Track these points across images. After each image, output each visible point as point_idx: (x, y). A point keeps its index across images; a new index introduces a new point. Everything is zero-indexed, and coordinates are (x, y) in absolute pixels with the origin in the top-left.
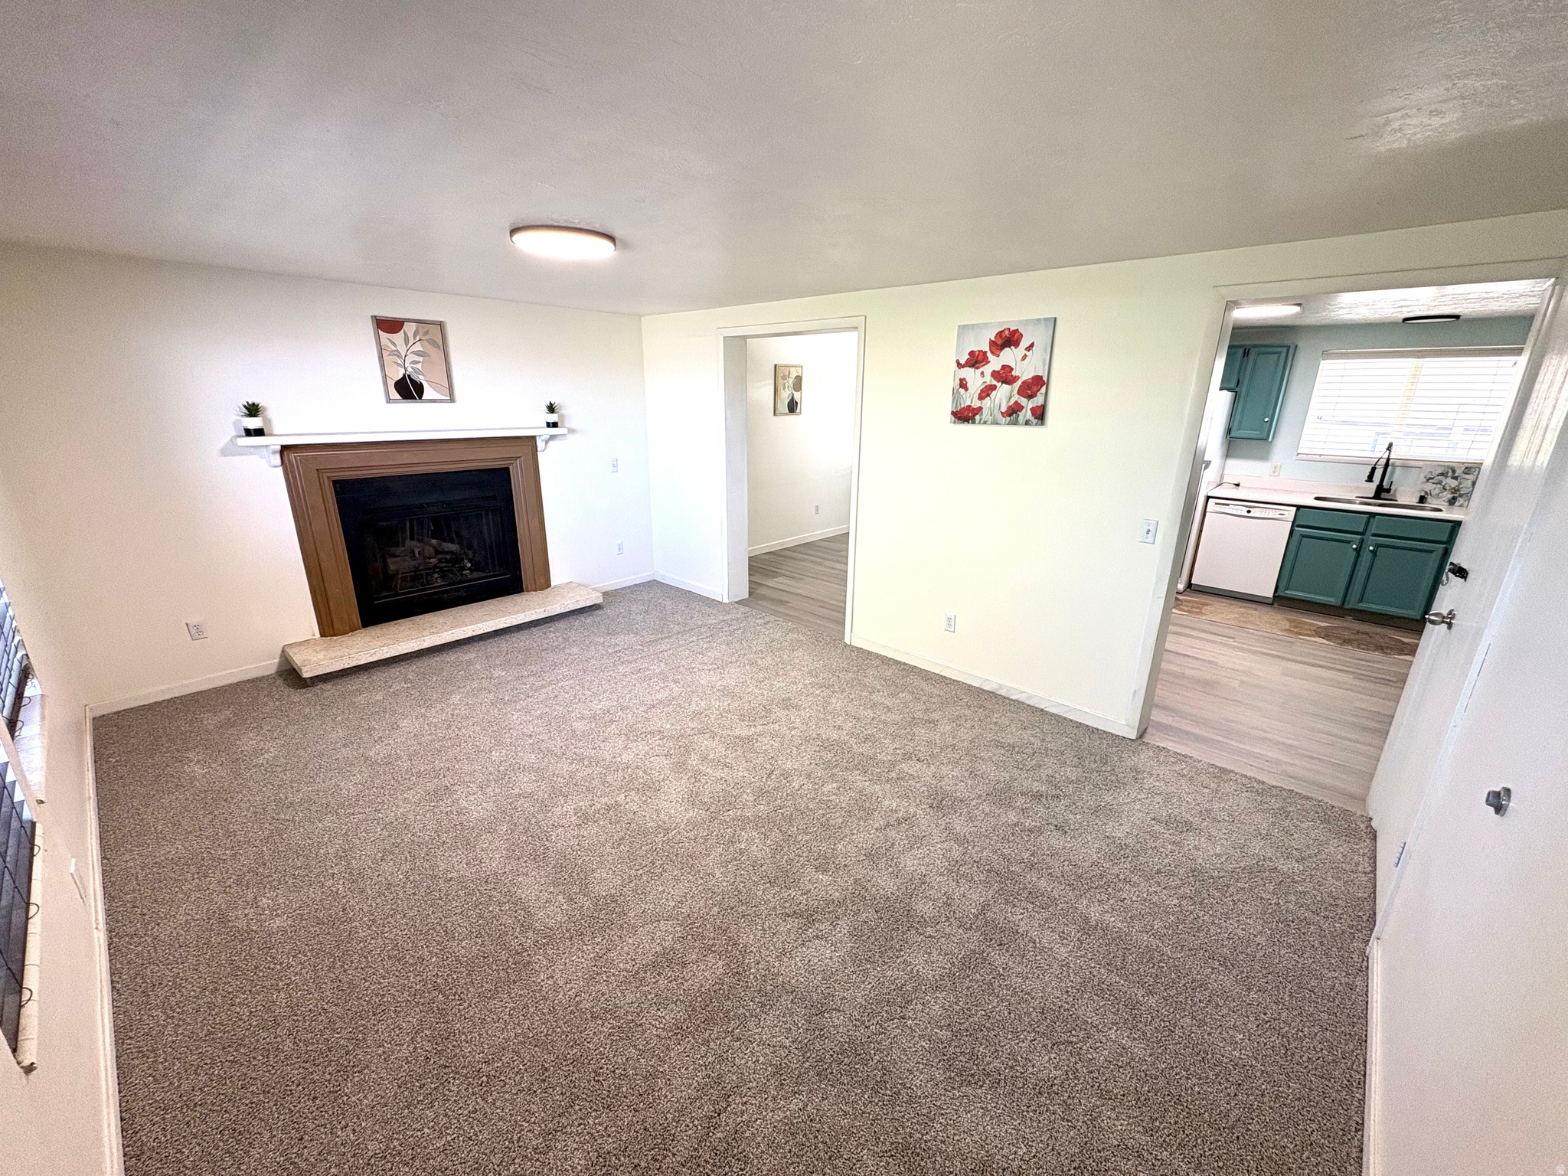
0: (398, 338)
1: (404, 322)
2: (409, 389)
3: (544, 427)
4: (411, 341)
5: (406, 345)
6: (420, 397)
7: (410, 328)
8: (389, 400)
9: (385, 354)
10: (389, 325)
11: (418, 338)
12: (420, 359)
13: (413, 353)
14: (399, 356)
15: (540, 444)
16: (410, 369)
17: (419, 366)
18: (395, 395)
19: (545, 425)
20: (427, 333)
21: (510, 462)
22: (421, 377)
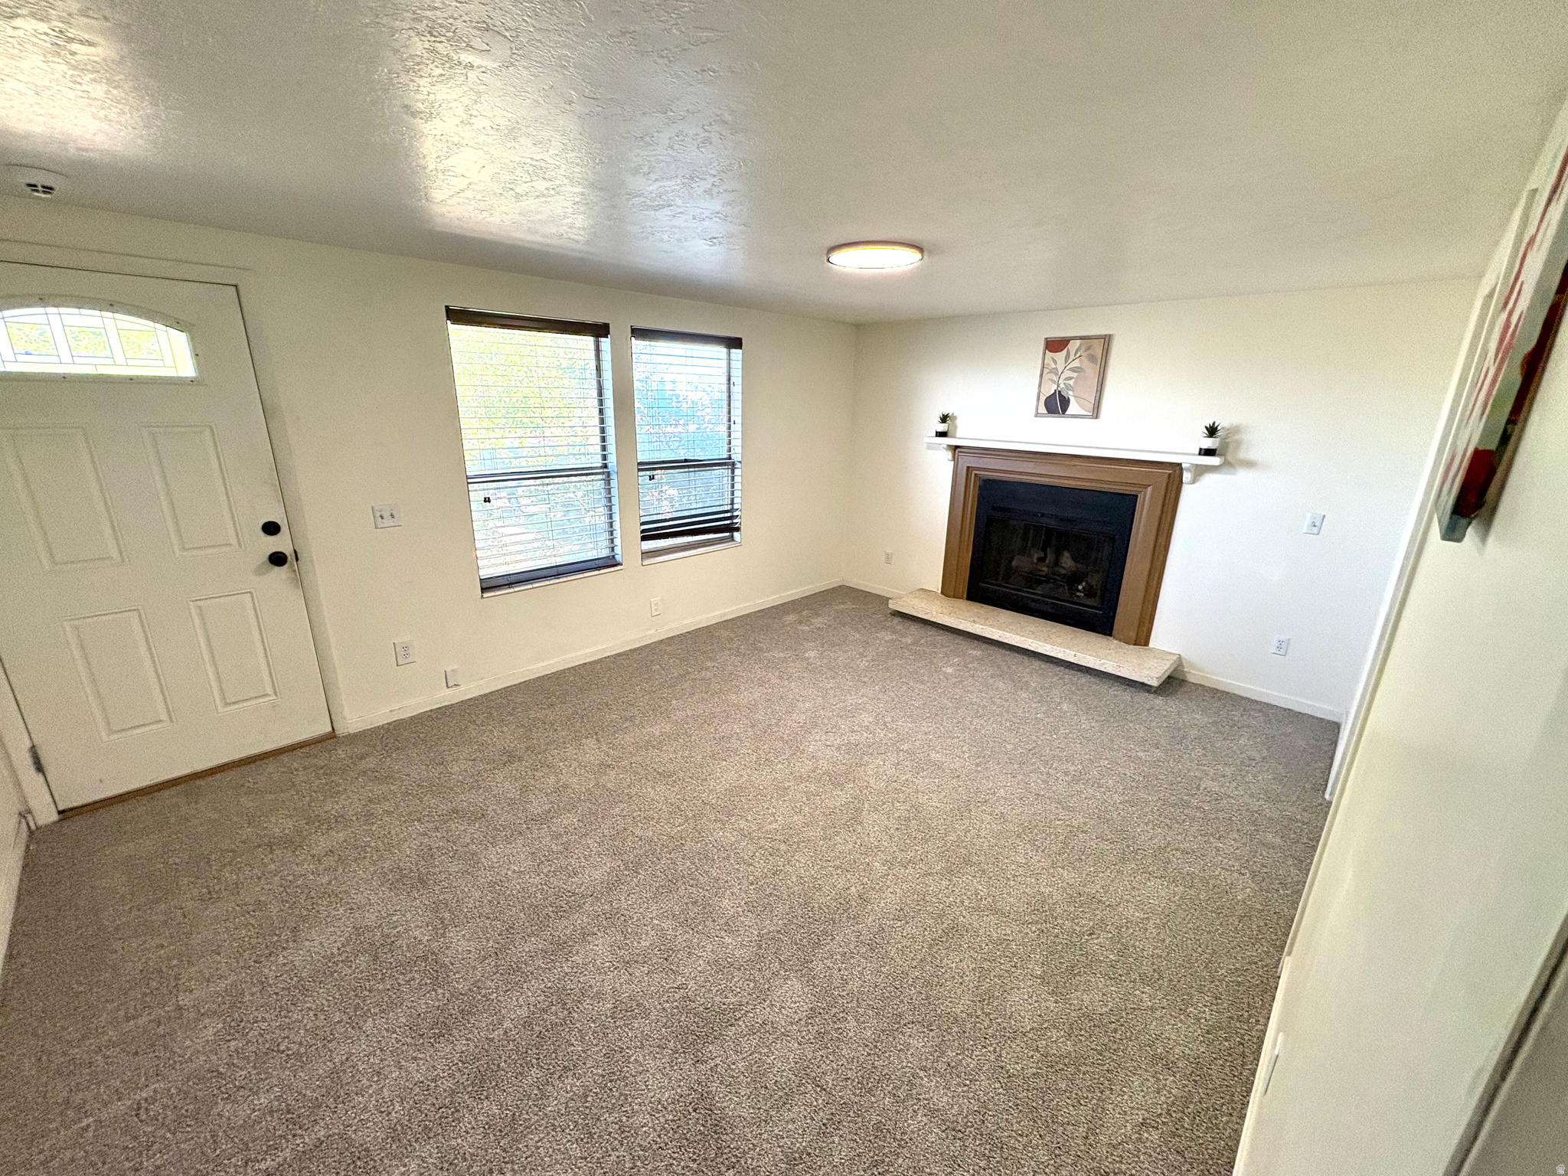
0: (1060, 356)
1: (1069, 341)
2: (1057, 405)
3: (1194, 455)
4: (1072, 357)
5: (1066, 362)
6: (1064, 411)
7: (1074, 346)
8: (1037, 415)
9: (1046, 371)
10: (1055, 345)
11: (1078, 355)
12: (1075, 375)
13: (1069, 370)
14: (1056, 374)
15: (1187, 476)
16: (1062, 386)
17: (1071, 382)
18: (1043, 410)
19: (1197, 452)
20: (1088, 349)
21: (1140, 490)
22: (1070, 393)
